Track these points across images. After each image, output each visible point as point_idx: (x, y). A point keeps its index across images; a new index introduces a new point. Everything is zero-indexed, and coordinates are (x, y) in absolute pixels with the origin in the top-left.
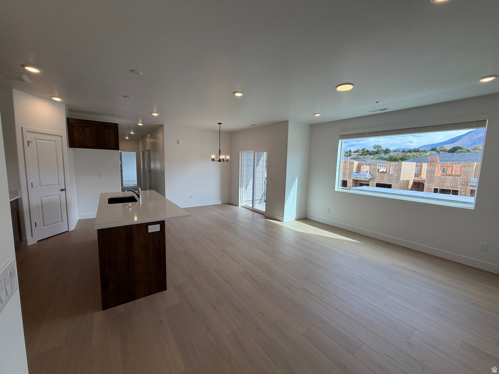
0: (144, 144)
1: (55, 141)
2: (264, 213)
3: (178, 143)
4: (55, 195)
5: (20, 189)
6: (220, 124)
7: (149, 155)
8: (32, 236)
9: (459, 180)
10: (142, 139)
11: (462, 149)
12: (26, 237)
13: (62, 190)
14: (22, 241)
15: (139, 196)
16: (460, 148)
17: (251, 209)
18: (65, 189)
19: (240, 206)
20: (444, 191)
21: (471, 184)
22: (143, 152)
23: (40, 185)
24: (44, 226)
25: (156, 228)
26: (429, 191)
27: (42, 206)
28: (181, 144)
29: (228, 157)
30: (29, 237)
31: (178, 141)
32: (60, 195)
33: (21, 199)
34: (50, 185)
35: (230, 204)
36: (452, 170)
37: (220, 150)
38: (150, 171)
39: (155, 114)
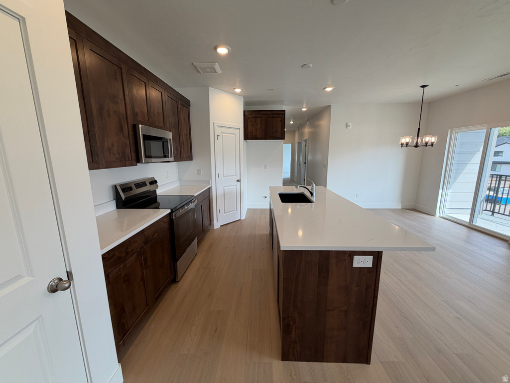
0: (301, 135)
1: (234, 134)
2: (508, 239)
3: (347, 126)
4: (233, 186)
5: (211, 179)
6: (424, 87)
7: (306, 146)
8: (217, 221)
10: (298, 130)
12: (213, 221)
13: (238, 181)
14: (211, 224)
15: (312, 194)
17: (467, 225)
19: (437, 215)
22: (299, 143)
23: (224, 176)
24: (225, 213)
25: (366, 262)
27: (224, 194)
29: (433, 140)
30: (215, 222)
31: (347, 124)
32: (236, 185)
33: (211, 187)
34: (230, 176)
35: (415, 210)
37: (419, 129)
38: (305, 163)
39: (329, 89)
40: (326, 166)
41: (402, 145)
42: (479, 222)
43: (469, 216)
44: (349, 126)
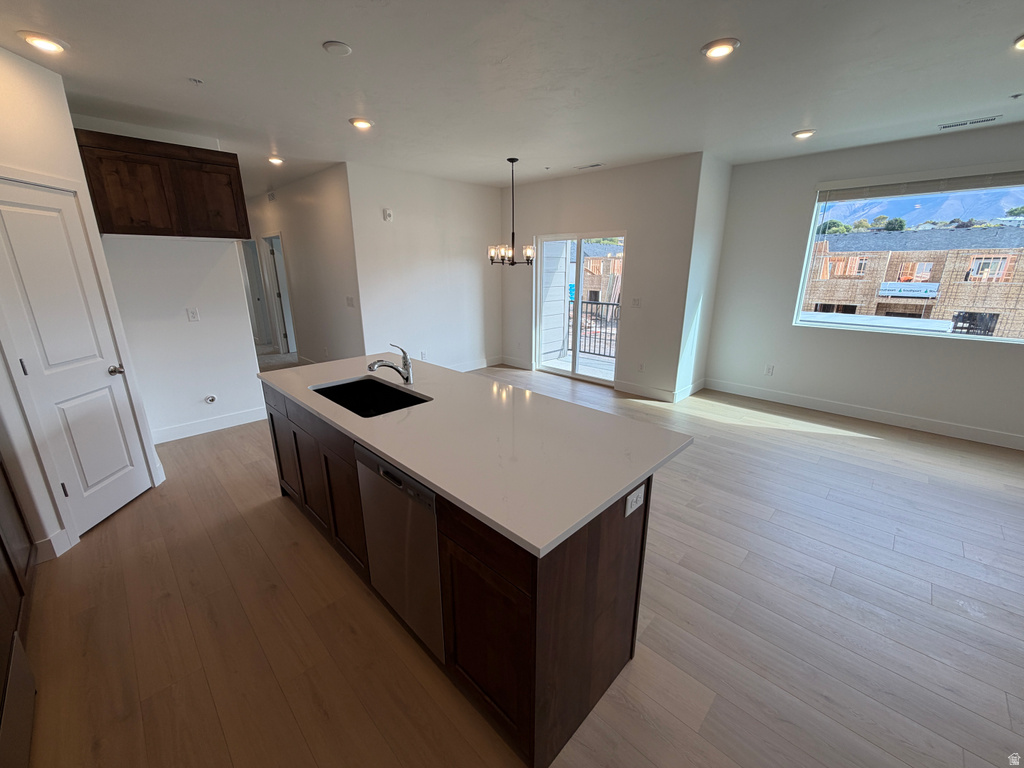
1: (59, 211)
2: (613, 385)
3: (386, 216)
4: (96, 393)
6: (512, 160)
7: (272, 252)
8: (62, 526)
9: (861, 286)
11: (838, 226)
12: (43, 534)
13: (113, 372)
14: (36, 549)
15: (406, 378)
16: (834, 224)
17: (570, 375)
18: (121, 366)
19: (534, 369)
20: (826, 308)
21: (881, 293)
23: (49, 366)
24: (87, 487)
26: (807, 310)
27: (68, 428)
28: (391, 219)
30: (53, 532)
31: (384, 211)
32: (110, 388)
34: (77, 360)
36: (846, 266)
37: (513, 234)
38: (279, 295)
39: (362, 125)
40: (354, 302)
41: (492, 259)
42: (581, 371)
43: (571, 364)
44: (390, 216)
